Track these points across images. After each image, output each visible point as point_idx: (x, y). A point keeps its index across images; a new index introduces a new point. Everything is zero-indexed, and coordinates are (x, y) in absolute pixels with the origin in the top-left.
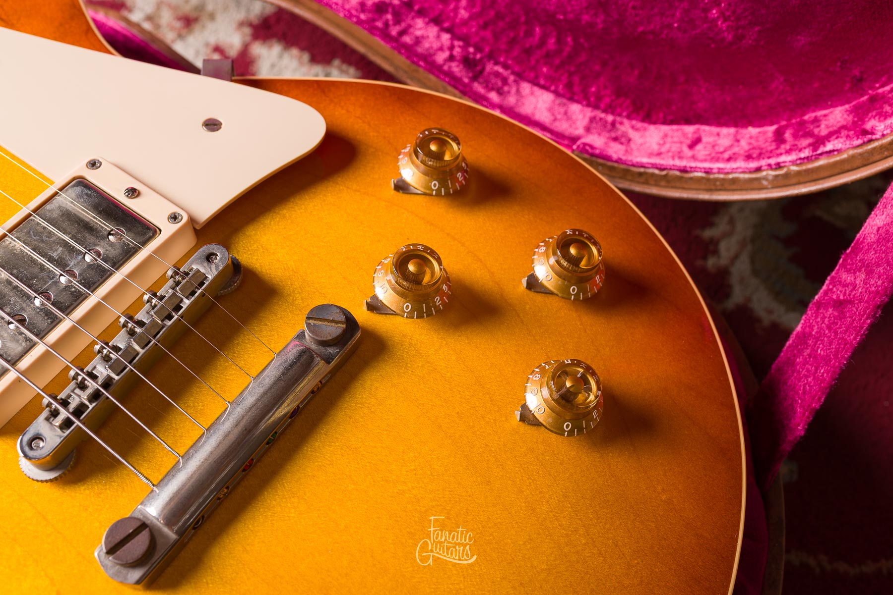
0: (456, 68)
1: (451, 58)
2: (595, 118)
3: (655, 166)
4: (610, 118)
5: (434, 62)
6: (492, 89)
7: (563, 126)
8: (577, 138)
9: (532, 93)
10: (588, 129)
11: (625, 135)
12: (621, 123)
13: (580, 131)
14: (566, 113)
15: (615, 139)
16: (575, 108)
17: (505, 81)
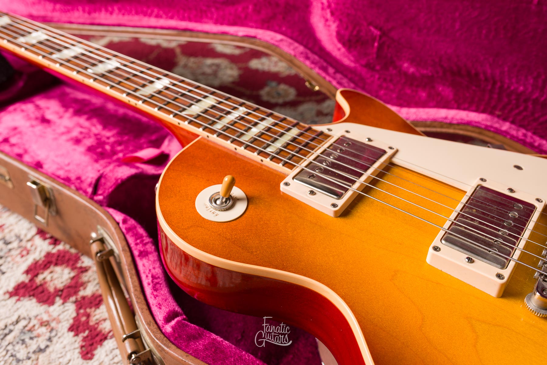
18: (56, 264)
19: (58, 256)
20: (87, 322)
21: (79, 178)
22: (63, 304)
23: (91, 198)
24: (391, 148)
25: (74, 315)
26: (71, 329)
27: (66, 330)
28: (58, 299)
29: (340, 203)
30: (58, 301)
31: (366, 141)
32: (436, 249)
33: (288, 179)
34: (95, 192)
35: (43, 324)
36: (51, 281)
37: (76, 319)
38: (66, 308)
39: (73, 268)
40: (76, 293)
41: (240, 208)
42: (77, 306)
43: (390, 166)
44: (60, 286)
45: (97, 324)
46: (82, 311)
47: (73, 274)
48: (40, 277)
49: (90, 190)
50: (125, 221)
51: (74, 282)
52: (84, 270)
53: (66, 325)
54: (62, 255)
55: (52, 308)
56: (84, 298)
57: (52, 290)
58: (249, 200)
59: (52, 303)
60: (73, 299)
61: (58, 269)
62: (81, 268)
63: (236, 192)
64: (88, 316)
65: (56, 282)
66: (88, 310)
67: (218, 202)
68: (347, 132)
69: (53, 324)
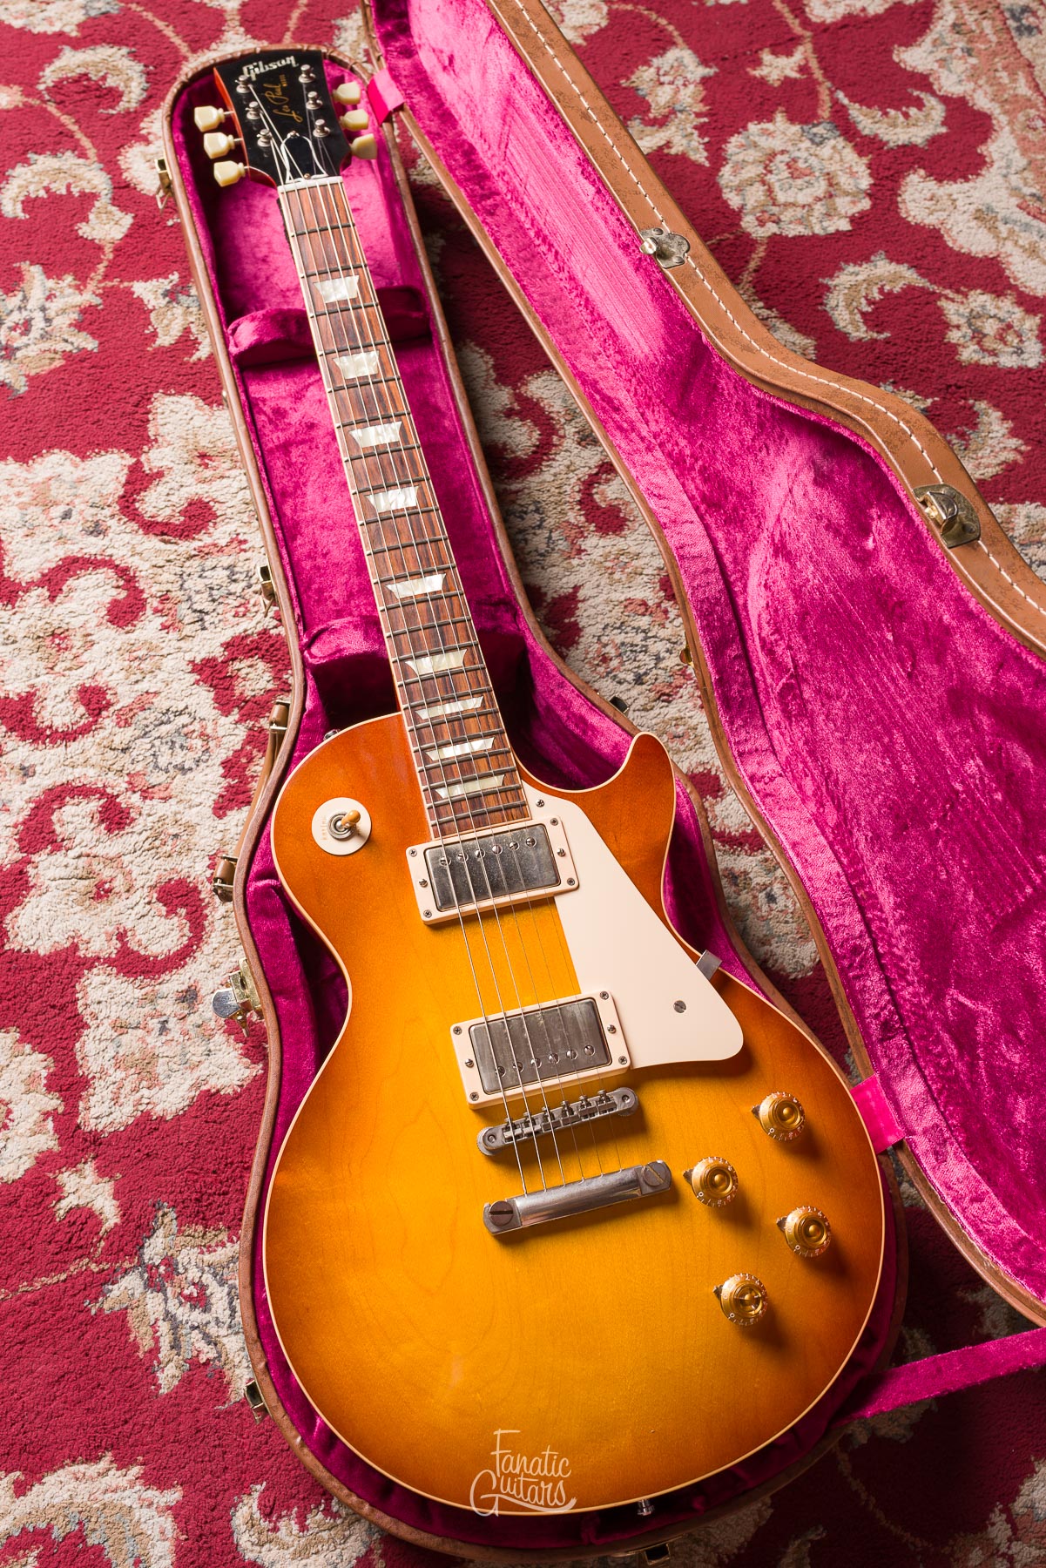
0: (874, 1027)
1: (877, 1016)
2: (937, 1126)
3: (940, 1193)
4: (947, 1135)
5: (863, 1012)
6: (887, 1056)
7: (911, 1117)
8: (914, 1133)
9: (913, 1077)
10: (925, 1132)
11: (945, 1155)
12: (952, 1144)
13: (919, 1129)
14: (921, 1109)
15: (936, 1153)
16: (932, 1109)
17: (901, 1055)
18: (262, 657)
19: (272, 645)
20: (245, 769)
21: (320, 591)
22: (236, 723)
23: (302, 652)
24: (571, 881)
25: (238, 747)
26: (225, 764)
27: (220, 761)
28: (236, 710)
29: (437, 915)
30: (235, 714)
31: (556, 851)
32: (458, 1031)
33: (420, 848)
34: (308, 646)
35: (204, 736)
36: (244, 679)
37: (237, 754)
38: (236, 732)
39: (277, 678)
40: (258, 716)
41: (354, 845)
42: (248, 736)
43: (549, 901)
44: (249, 694)
45: (252, 777)
46: (248, 748)
47: (270, 686)
48: (237, 665)
49: (305, 640)
50: (311, 714)
51: (266, 697)
52: (286, 688)
53: (223, 754)
54: (277, 646)
55: (223, 720)
56: (261, 730)
57: (237, 692)
58: (369, 841)
59: (227, 713)
60: (250, 723)
61: (261, 665)
62: (286, 683)
63: (365, 825)
64: (250, 760)
65: (248, 683)
66: (255, 752)
67: (339, 823)
68: (554, 822)
69: (212, 744)
